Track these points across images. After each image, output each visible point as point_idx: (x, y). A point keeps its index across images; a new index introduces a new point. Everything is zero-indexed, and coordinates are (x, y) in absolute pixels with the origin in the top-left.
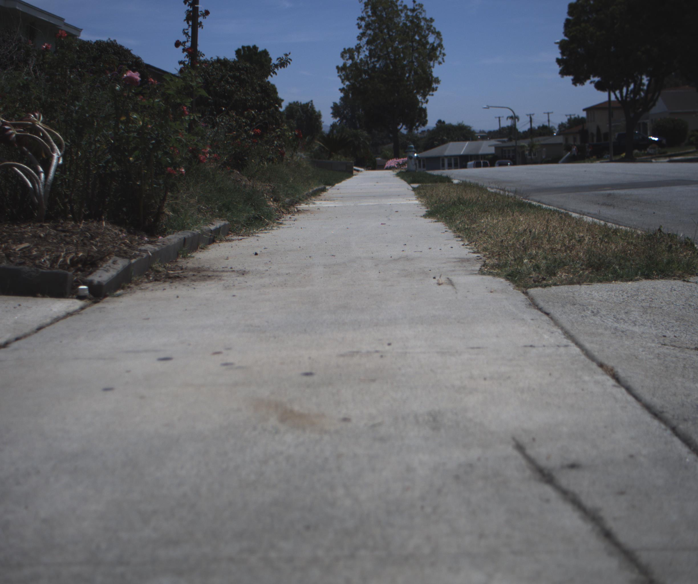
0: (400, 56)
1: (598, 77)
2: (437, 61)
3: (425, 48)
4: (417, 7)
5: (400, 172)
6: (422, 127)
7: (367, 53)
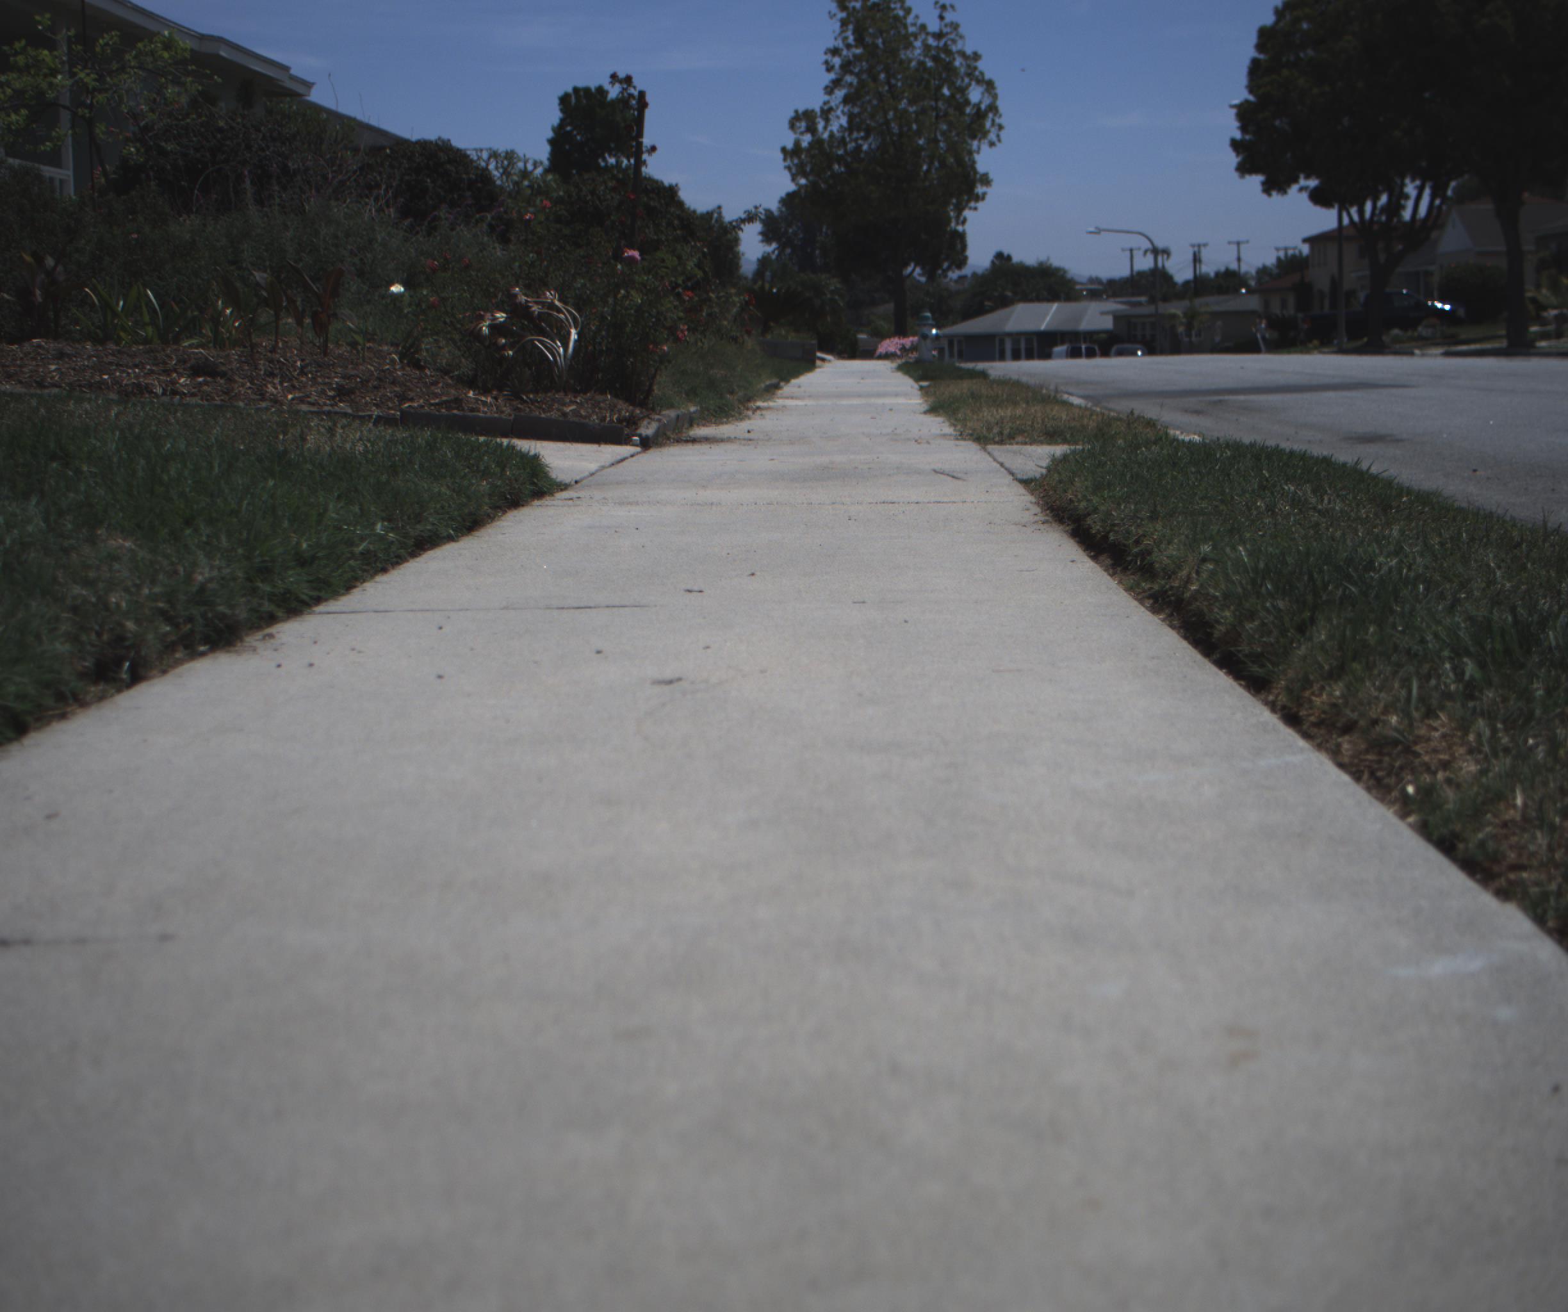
0: (910, 129)
1: (1318, 178)
2: (986, 141)
3: (962, 113)
4: (948, 30)
5: (906, 364)
6: (956, 269)
7: (844, 121)
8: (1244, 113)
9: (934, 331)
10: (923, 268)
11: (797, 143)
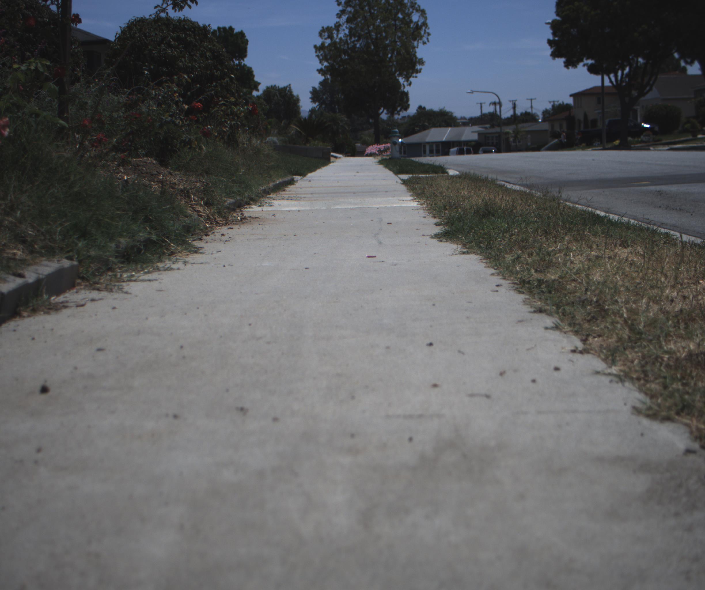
0: (381, 35)
1: (592, 59)
2: (421, 41)
3: (409, 27)
5: (382, 160)
6: (404, 111)
7: (347, 32)
8: (554, 26)
9: (400, 140)
10: (387, 111)
11: (323, 44)
